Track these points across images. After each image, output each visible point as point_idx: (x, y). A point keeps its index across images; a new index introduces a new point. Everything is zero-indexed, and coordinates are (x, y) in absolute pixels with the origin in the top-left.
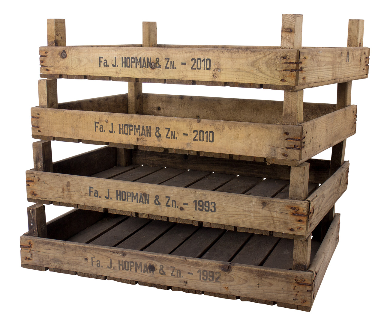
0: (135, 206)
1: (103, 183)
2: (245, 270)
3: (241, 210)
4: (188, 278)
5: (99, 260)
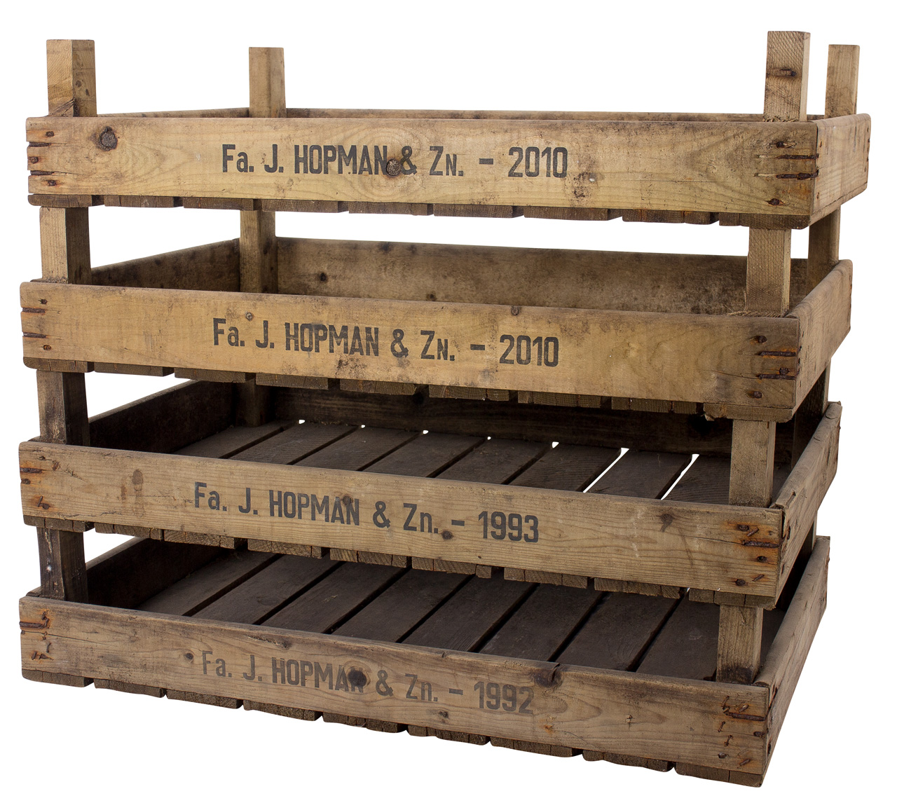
0: (321, 531)
1: (232, 473)
2: (596, 683)
3: (607, 536)
4: (451, 703)
5: (221, 660)
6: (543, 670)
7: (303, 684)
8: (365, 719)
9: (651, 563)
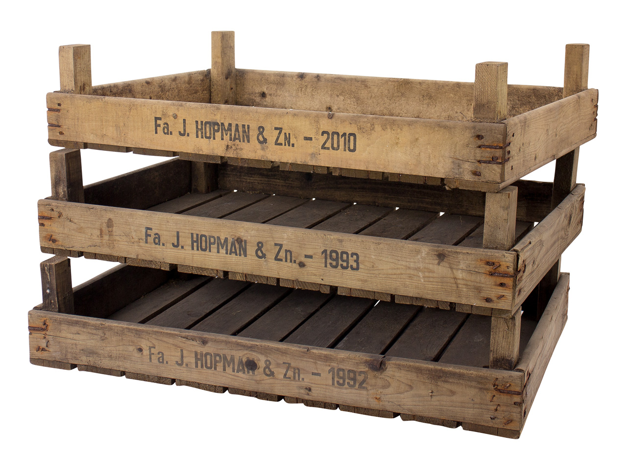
0: (223, 260)
1: (168, 222)
2: (409, 369)
3: (403, 267)
4: (313, 382)
5: (161, 352)
6: (374, 360)
7: (215, 369)
8: (256, 392)
9: (431, 286)
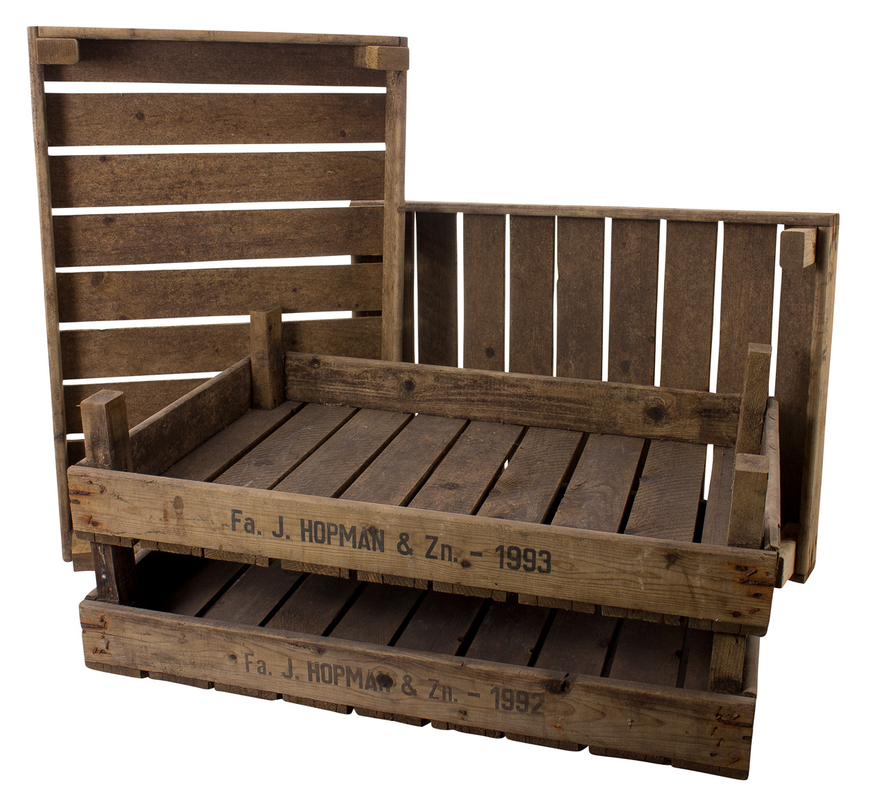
0: (348, 555)
1: (266, 503)
2: (601, 692)
3: (615, 570)
4: (470, 704)
5: (262, 661)
6: (553, 680)
7: (336, 683)
8: (392, 714)
9: (655, 595)
